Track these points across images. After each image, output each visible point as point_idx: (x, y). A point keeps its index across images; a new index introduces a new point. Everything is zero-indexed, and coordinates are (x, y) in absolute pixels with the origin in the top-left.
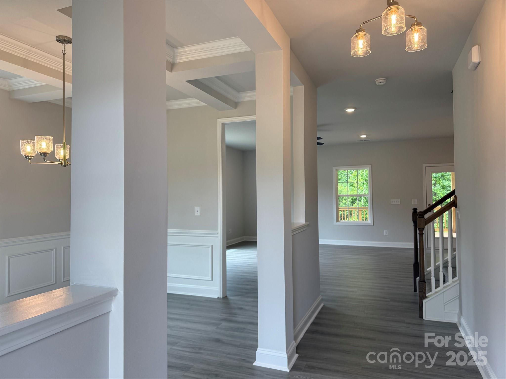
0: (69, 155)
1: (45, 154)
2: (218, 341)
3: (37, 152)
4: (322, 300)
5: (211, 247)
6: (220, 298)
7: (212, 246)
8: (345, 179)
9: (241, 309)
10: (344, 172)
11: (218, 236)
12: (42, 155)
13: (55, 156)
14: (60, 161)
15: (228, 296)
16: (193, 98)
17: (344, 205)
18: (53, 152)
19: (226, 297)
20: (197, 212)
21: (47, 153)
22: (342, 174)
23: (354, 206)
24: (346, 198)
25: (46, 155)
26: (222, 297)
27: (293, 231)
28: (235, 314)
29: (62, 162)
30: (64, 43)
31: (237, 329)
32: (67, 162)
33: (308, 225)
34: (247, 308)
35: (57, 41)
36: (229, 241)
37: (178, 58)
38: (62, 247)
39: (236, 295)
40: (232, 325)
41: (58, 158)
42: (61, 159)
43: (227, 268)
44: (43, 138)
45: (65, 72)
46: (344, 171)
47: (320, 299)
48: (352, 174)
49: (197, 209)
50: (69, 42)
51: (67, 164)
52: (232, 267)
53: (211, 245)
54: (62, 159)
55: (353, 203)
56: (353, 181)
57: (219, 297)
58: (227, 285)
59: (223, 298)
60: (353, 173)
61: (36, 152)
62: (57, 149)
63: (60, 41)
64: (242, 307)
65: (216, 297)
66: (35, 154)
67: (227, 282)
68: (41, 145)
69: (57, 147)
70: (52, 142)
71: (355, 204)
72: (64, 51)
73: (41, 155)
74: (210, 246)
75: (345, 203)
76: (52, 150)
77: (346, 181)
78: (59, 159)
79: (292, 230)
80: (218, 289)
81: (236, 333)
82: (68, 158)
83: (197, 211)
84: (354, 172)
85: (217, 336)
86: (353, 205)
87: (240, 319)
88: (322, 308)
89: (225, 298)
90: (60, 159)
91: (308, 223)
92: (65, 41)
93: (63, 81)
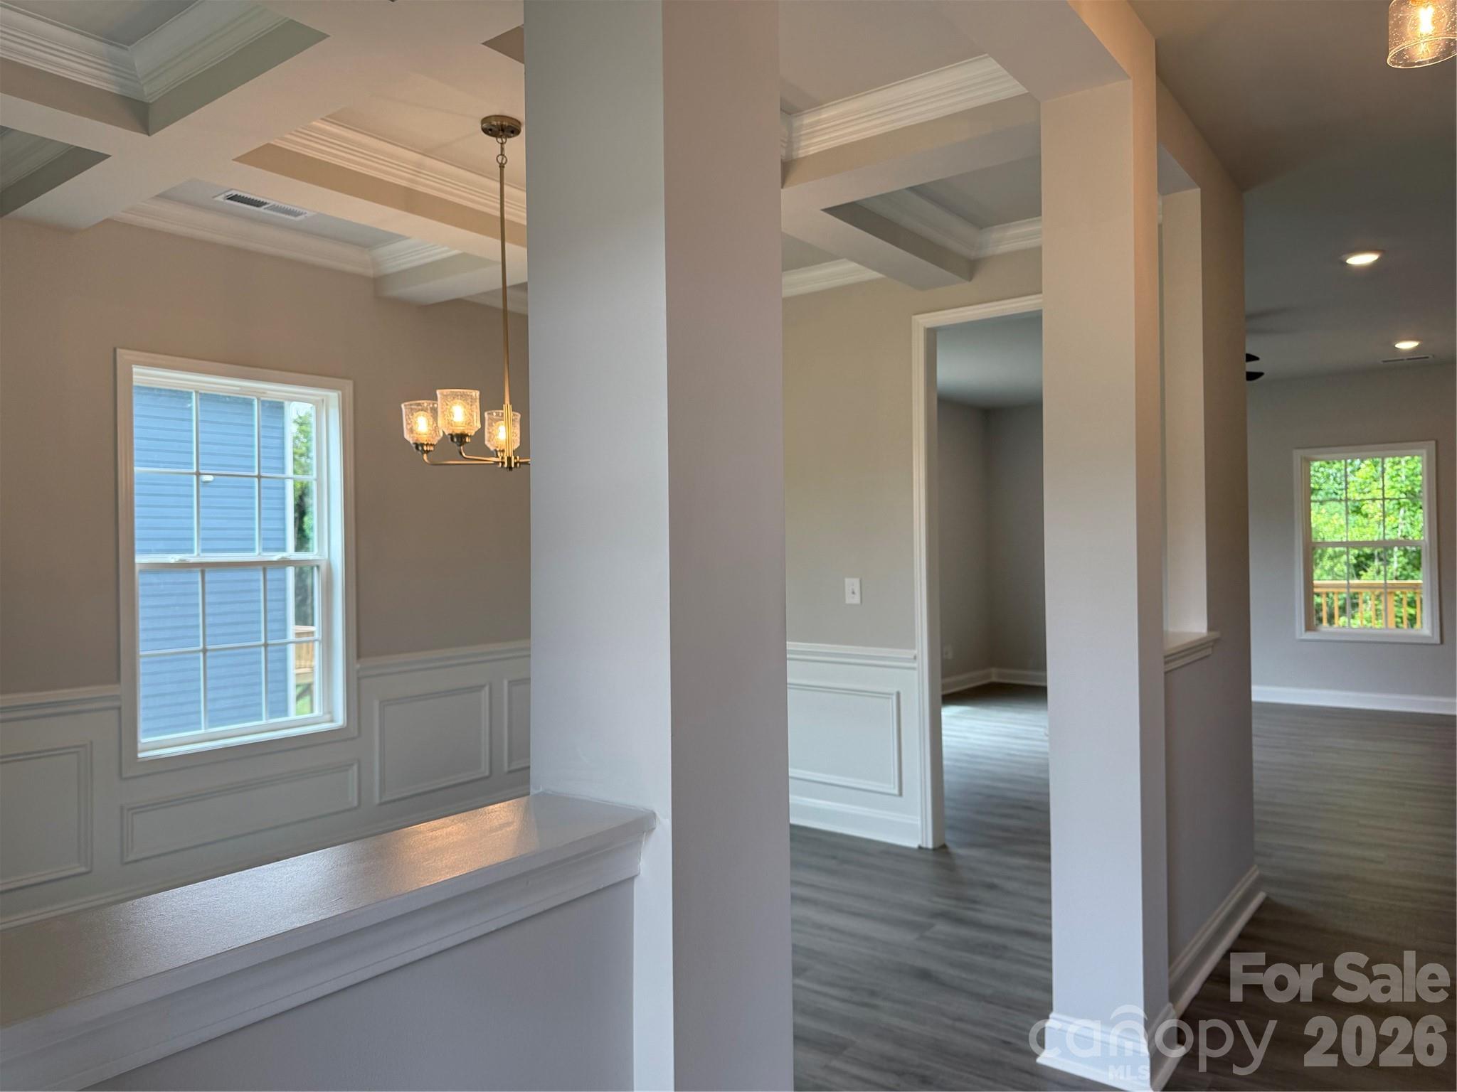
0: (519, 440)
1: (461, 438)
2: (924, 975)
3: (444, 432)
4: (1261, 882)
5: (894, 698)
6: (927, 849)
7: (898, 694)
8: (1331, 491)
9: (992, 887)
10: (1327, 465)
11: (915, 665)
12: (455, 440)
13: (486, 443)
14: (497, 454)
15: (948, 844)
16: (844, 260)
17: (1328, 575)
18: (481, 432)
19: (944, 846)
20: (853, 593)
21: (467, 435)
22: (1319, 475)
23: (1362, 578)
24: (1335, 552)
25: (464, 440)
26: (930, 846)
27: (1169, 658)
28: (974, 902)
29: (502, 458)
30: (501, 137)
31: (981, 948)
32: (516, 458)
33: (1216, 641)
34: (1011, 885)
35: (485, 131)
36: (948, 680)
37: (803, 144)
38: (506, 683)
39: (972, 845)
40: (964, 932)
41: (492, 449)
42: (500, 451)
43: (945, 762)
44: (455, 396)
45: (506, 216)
46: (1328, 463)
47: (1255, 876)
48: (1357, 473)
49: (852, 584)
50: (512, 132)
51: (515, 464)
52: (957, 760)
53: (894, 690)
54: (503, 451)
55: (1360, 567)
56: (1362, 496)
57: (924, 846)
58: (948, 812)
59: (934, 849)
60: (1360, 468)
61: (441, 434)
62: (490, 425)
63: (491, 130)
64: (996, 881)
65: (913, 844)
66: (439, 438)
67: (947, 803)
68: (451, 414)
69: (489, 418)
70: (478, 404)
71: (1366, 571)
72: (500, 157)
73: (452, 440)
74: (892, 694)
75: (1332, 569)
76: (479, 426)
77: (1334, 496)
78: (496, 450)
79: (1165, 657)
80: (919, 823)
81: (979, 959)
82: (516, 447)
83: (851, 591)
84: (1363, 466)
85: (921, 963)
86: (1362, 575)
87: (988, 916)
88: (1261, 908)
89: (941, 849)
90: (498, 449)
91: (1215, 635)
92: (503, 130)
93: (499, 242)
